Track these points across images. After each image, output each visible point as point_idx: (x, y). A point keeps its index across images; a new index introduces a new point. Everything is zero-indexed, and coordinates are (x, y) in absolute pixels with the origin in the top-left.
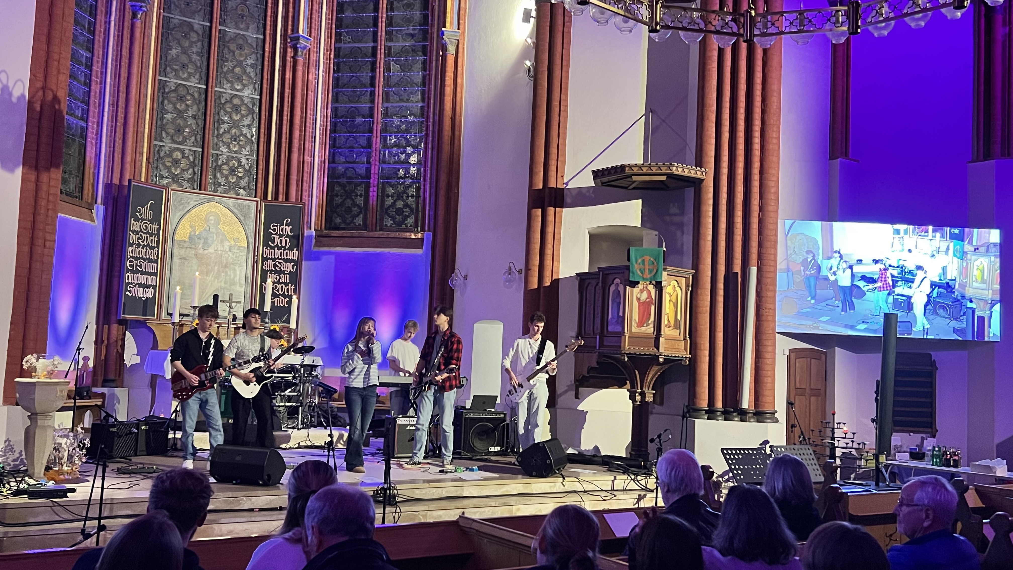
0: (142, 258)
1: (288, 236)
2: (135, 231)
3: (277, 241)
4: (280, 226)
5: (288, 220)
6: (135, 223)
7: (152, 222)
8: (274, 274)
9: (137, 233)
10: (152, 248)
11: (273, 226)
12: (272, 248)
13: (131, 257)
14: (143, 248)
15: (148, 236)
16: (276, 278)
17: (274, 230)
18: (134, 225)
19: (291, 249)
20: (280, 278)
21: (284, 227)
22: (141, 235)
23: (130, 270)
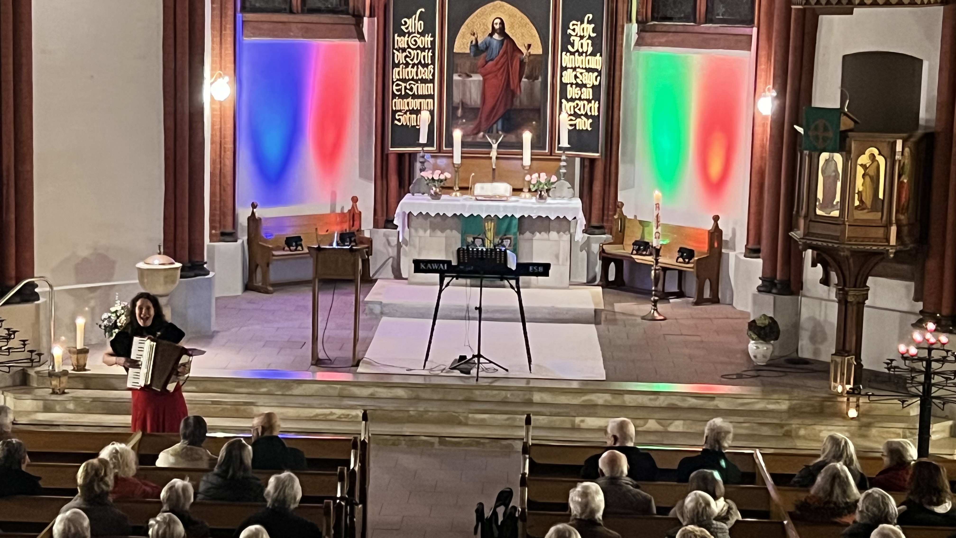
0: (413, 79)
1: (590, 38)
2: (400, 49)
3: (577, 45)
4: (581, 24)
5: (589, 17)
6: (398, 38)
7: (422, 34)
8: (576, 88)
9: (404, 50)
10: (426, 66)
11: (573, 25)
12: (573, 54)
13: (398, 80)
14: (413, 67)
15: (419, 51)
16: (578, 94)
17: (574, 30)
18: (400, 41)
19: (593, 54)
20: (582, 93)
21: (585, 25)
22: (410, 53)
23: (397, 95)
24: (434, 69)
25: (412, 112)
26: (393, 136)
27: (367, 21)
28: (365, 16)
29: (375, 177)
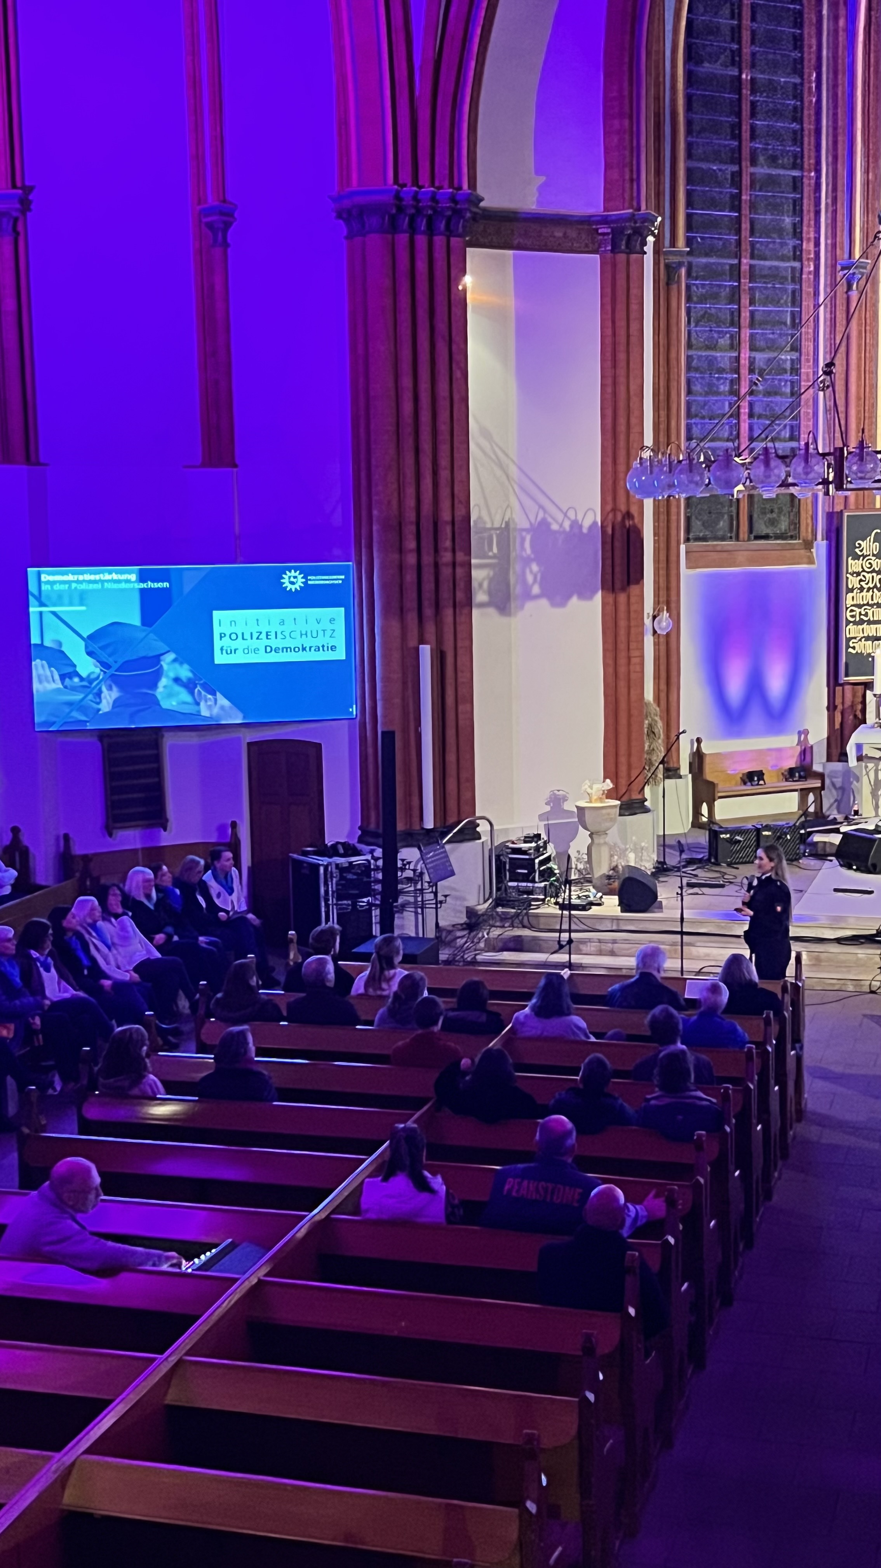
0: (868, 604)
2: (854, 573)
6: (853, 562)
7: (878, 556)
9: (858, 574)
13: (852, 606)
14: (868, 591)
15: (874, 574)
18: (854, 565)
22: (864, 576)
23: (851, 622)
25: (868, 638)
26: (847, 664)
27: (818, 545)
28: (816, 540)
29: (828, 708)
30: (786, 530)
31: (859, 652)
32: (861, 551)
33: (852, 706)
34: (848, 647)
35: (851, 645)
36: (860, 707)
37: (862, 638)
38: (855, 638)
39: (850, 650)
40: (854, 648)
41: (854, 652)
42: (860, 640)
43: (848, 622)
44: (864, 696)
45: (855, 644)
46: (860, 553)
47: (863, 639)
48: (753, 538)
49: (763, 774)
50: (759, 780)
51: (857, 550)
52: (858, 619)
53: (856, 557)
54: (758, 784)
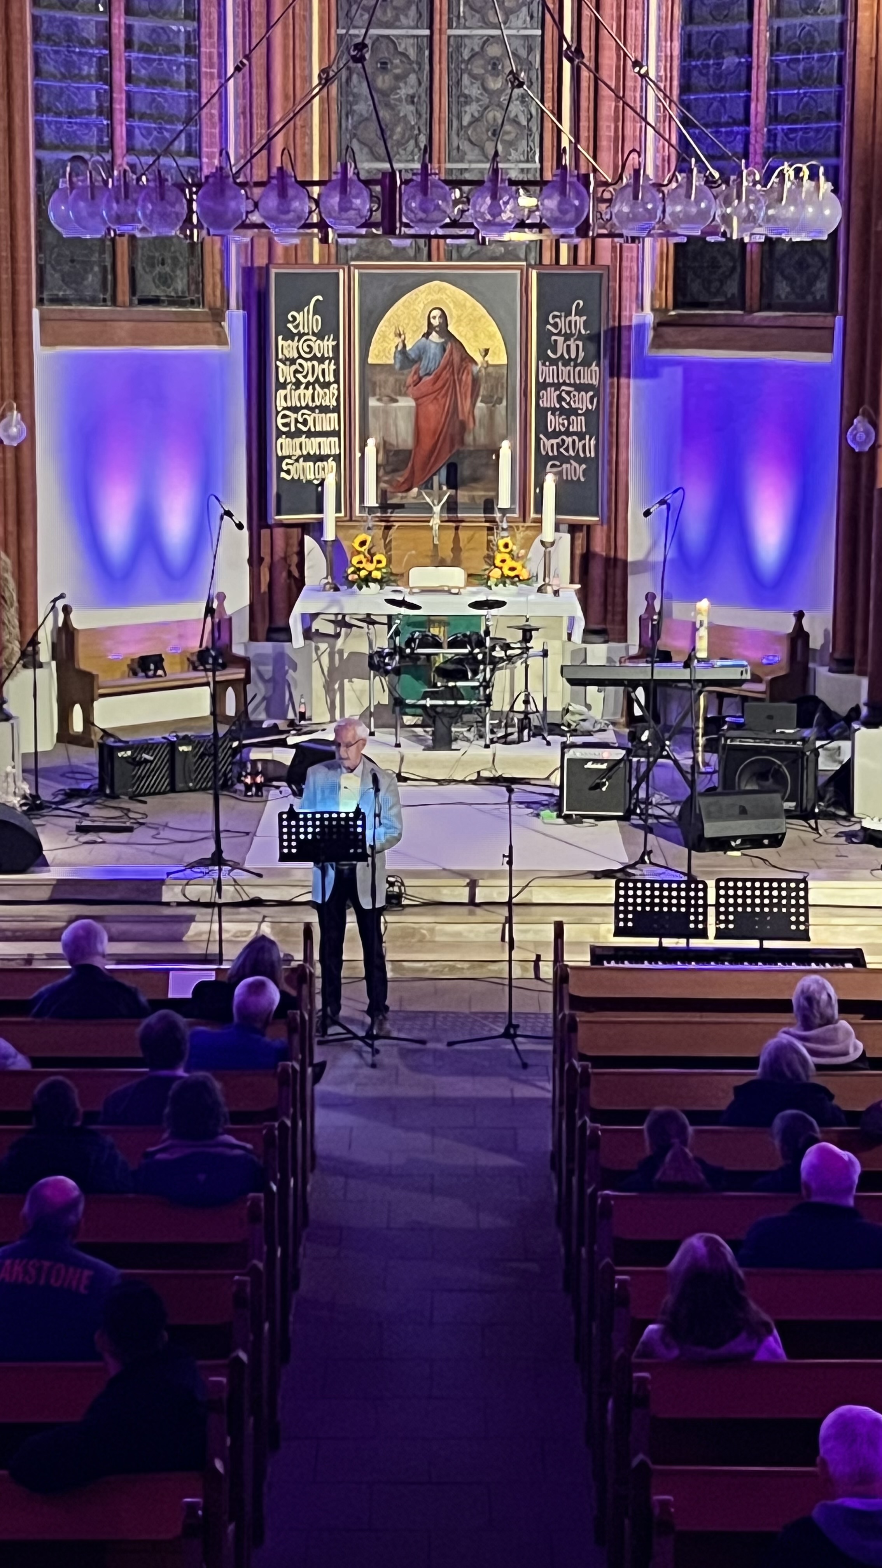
0: (307, 407)
1: (580, 337)
2: (287, 359)
3: (561, 348)
4: (566, 317)
5: (578, 304)
6: (285, 344)
7: (320, 336)
8: (560, 416)
9: (293, 361)
10: (326, 385)
11: (554, 317)
12: (554, 362)
13: (284, 409)
14: (306, 388)
15: (315, 363)
16: (563, 425)
17: (555, 325)
18: (287, 348)
19: (586, 363)
20: (569, 424)
21: (573, 318)
22: (301, 365)
23: (284, 433)
24: (338, 389)
25: (308, 458)
26: (279, 496)
27: (231, 316)
28: (228, 308)
29: (250, 561)
30: (183, 292)
31: (296, 477)
32: (297, 327)
33: (285, 558)
34: (279, 469)
35: (285, 467)
36: (295, 559)
37: (299, 457)
38: (289, 457)
39: (283, 475)
40: (288, 472)
41: (288, 478)
42: (297, 460)
43: (280, 434)
44: (301, 544)
45: (290, 467)
46: (295, 331)
47: (301, 460)
48: (136, 302)
49: (162, 660)
50: (156, 670)
51: (290, 326)
52: (293, 429)
53: (289, 336)
54: (155, 676)
